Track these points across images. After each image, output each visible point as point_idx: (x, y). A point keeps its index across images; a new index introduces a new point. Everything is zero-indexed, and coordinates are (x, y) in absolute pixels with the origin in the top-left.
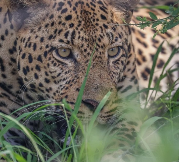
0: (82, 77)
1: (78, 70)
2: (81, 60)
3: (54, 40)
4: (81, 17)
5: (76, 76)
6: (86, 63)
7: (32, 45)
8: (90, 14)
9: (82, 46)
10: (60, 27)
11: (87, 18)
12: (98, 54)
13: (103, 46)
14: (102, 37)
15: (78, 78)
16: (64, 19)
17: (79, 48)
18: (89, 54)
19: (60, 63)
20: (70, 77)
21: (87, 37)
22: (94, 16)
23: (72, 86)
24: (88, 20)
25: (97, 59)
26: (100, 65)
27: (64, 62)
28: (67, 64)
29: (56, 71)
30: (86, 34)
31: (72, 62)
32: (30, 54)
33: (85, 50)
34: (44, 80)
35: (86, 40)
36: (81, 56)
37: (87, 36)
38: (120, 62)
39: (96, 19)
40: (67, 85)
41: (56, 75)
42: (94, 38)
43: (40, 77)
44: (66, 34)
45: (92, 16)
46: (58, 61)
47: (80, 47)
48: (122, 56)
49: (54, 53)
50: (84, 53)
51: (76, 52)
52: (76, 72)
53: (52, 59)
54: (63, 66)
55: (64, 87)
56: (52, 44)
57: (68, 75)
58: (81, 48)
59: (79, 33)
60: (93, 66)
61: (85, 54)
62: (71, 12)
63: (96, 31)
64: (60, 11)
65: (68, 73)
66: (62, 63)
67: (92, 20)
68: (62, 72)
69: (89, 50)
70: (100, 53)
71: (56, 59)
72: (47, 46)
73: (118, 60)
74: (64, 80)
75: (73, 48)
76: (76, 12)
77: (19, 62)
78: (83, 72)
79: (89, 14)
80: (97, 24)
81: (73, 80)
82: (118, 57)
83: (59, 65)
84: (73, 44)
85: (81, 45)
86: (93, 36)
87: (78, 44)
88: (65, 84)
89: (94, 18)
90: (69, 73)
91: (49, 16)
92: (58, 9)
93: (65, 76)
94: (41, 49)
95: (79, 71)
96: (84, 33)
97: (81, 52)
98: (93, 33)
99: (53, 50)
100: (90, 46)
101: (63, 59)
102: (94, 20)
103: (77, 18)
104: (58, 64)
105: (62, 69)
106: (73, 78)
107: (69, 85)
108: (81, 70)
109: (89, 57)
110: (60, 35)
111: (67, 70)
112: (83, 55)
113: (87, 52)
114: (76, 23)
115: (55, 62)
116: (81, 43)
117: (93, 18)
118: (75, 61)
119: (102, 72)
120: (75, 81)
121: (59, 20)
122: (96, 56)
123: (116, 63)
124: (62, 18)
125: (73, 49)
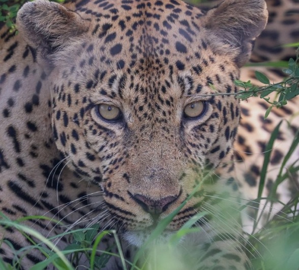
0: (133, 155)
1: (130, 142)
2: (133, 125)
3: (94, 90)
4: (137, 48)
5: (125, 153)
6: (141, 130)
7: (67, 97)
8: (157, 41)
9: (136, 100)
10: (103, 67)
11: (150, 49)
12: (161, 116)
13: (170, 100)
14: (168, 85)
15: (128, 156)
16: (109, 53)
17: (132, 104)
18: (146, 115)
19: (102, 131)
20: (117, 154)
21: (145, 85)
22: (162, 46)
23: (118, 169)
24: (150, 51)
25: (158, 124)
26: (163, 135)
27: (109, 128)
28: (114, 133)
29: (96, 143)
30: (143, 80)
31: (121, 128)
32: (65, 112)
33: (141, 108)
34: (85, 156)
35: (142, 90)
36: (134, 118)
37: (145, 83)
38: (207, 128)
39: (164, 51)
40: (111, 167)
41: (97, 150)
42: (157, 86)
43: (78, 150)
44: (111, 80)
45: (158, 45)
46: (100, 127)
47: (134, 102)
48: (212, 117)
49: (93, 112)
50: (138, 113)
51: (127, 112)
52: (125, 145)
53: (90, 123)
54: (108, 134)
55: (108, 169)
56: (91, 96)
57: (114, 150)
58: (134, 105)
59: (132, 78)
60: (152, 136)
61: (141, 114)
62: (122, 38)
63: (162, 74)
64: (104, 38)
65: (114, 146)
66: (105, 129)
67: (158, 52)
68: (107, 144)
69: (146, 109)
70: (164, 113)
71: (96, 124)
72: (84, 100)
73: (205, 124)
74: (108, 157)
75: (121, 104)
76: (131, 39)
77: (54, 124)
78: (136, 146)
79: (154, 42)
80: (166, 61)
81: (121, 159)
82: (205, 118)
83: (101, 133)
84: (122, 97)
85: (134, 99)
86: (156, 83)
87: (130, 96)
88: (108, 164)
89: (163, 49)
90: (116, 147)
91: (87, 47)
92: (101, 36)
93: (110, 152)
94: (77, 103)
95: (131, 144)
96: (140, 78)
97: (134, 111)
98: (156, 78)
99: (92, 108)
100: (150, 101)
101: (107, 122)
102: (162, 53)
103: (131, 50)
104: (99, 131)
105: (105, 139)
106: (121, 156)
107: (114, 167)
108: (134, 143)
109: (146, 120)
110: (103, 82)
111: (113, 142)
112: (137, 116)
113: (144, 112)
114: (128, 60)
115: (95, 128)
116: (134, 96)
117: (161, 48)
118: (126, 126)
119: (166, 147)
120: (123, 160)
121: (101, 54)
122: (157, 119)
123: (199, 129)
124: (105, 51)
125: (122, 106)
